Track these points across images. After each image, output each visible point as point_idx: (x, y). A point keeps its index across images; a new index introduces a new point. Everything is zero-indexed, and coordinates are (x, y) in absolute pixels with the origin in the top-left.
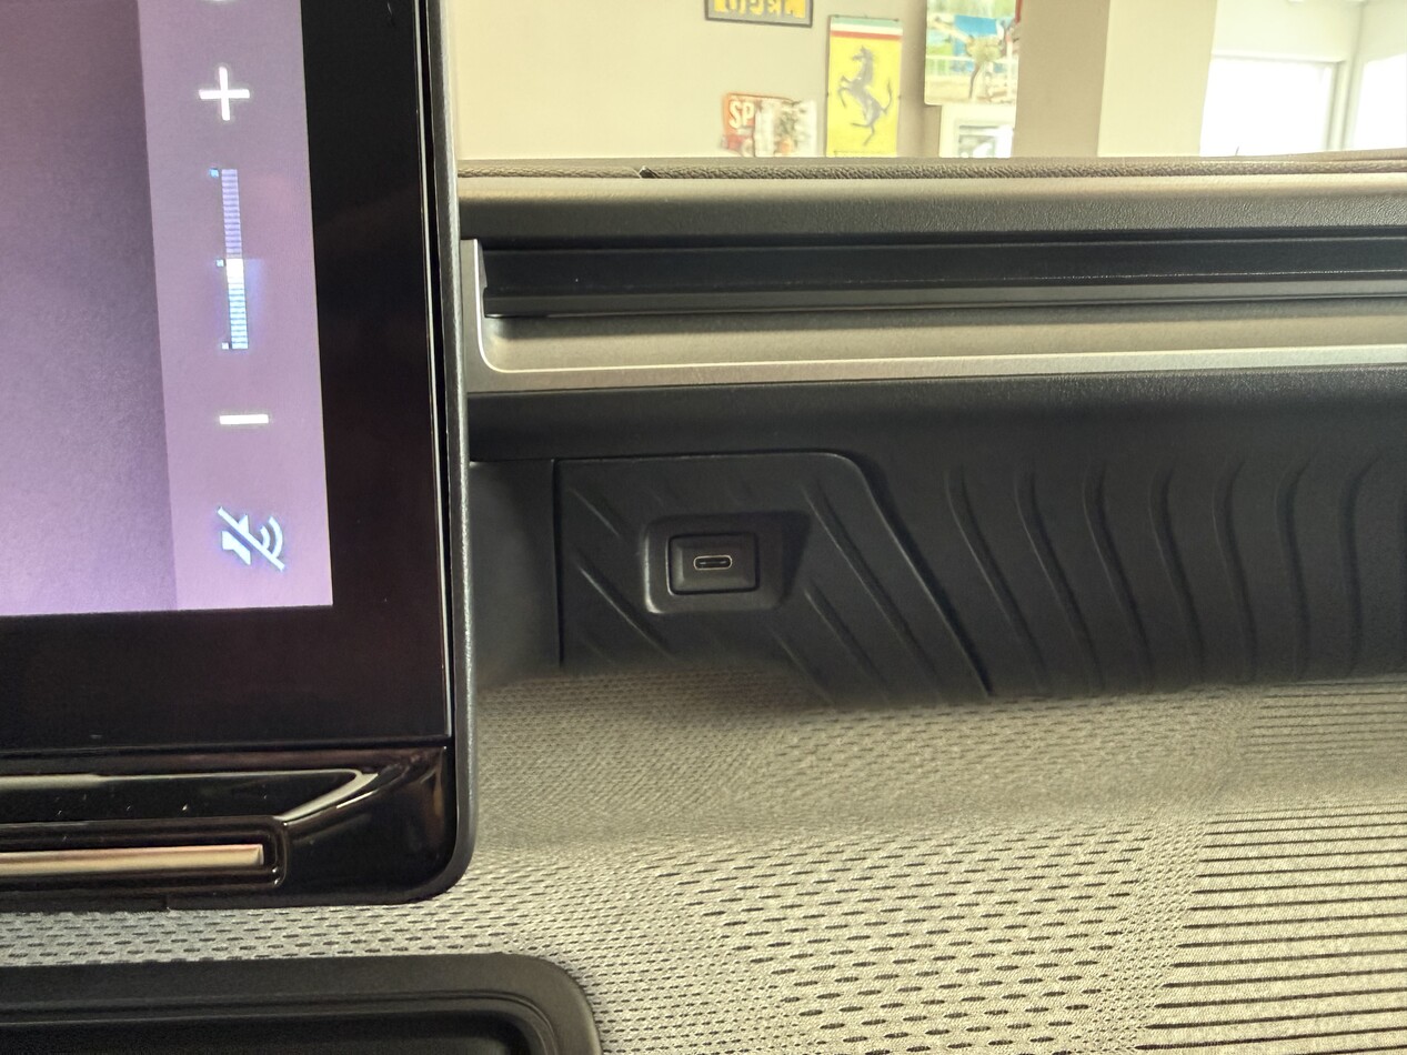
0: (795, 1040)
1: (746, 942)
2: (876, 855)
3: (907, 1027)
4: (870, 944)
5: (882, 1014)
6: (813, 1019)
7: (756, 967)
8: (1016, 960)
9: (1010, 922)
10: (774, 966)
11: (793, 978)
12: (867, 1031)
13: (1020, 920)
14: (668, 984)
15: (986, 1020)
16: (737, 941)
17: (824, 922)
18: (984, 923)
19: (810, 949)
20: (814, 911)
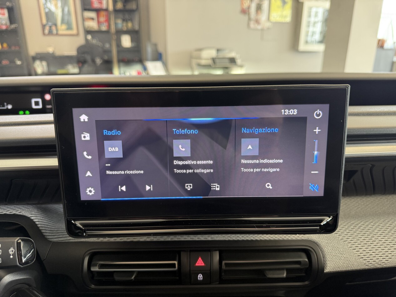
0: (352, 253)
1: (342, 238)
2: (360, 224)
3: (369, 252)
4: (362, 239)
5: (365, 249)
6: (355, 250)
7: (344, 242)
8: (385, 242)
9: (384, 235)
10: (347, 242)
11: (351, 244)
12: (363, 252)
13: (385, 235)
14: (331, 244)
15: (381, 251)
16: (341, 238)
17: (354, 235)
18: (380, 236)
19: (353, 239)
20: (352, 233)
